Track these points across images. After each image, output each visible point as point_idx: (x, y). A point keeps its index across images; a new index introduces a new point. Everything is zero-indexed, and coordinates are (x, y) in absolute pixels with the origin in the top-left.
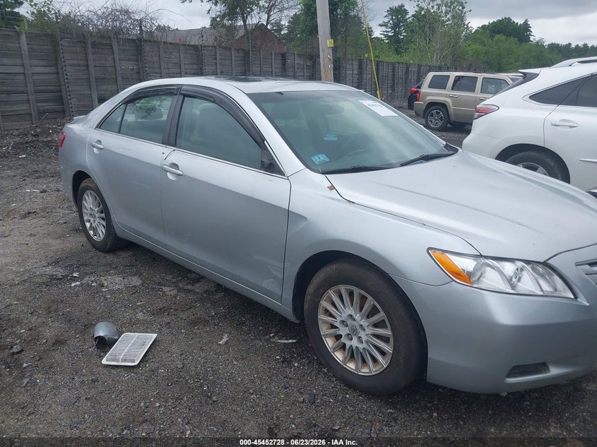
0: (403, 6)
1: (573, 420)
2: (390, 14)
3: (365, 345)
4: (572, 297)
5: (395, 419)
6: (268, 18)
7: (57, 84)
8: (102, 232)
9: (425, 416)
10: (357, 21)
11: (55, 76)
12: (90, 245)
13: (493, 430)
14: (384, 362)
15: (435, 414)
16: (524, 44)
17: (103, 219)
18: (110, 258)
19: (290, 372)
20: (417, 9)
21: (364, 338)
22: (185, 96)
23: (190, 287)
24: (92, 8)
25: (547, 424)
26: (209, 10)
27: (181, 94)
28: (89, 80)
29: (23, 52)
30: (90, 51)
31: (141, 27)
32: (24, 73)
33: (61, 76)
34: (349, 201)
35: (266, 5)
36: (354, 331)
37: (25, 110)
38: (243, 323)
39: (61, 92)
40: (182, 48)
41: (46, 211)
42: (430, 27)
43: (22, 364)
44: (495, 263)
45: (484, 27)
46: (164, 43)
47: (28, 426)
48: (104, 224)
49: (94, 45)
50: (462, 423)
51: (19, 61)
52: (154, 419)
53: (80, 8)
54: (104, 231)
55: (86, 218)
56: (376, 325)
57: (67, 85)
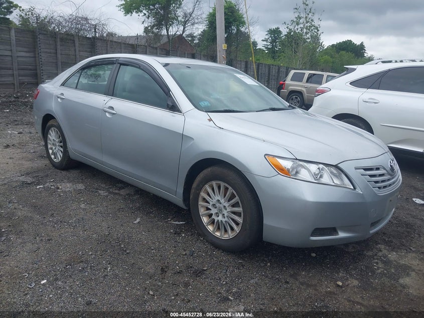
0: (278, 28)
1: (355, 269)
2: (269, 33)
3: (226, 219)
4: (352, 188)
5: (243, 266)
6: (184, 29)
7: (34, 65)
8: (60, 155)
9: (262, 265)
10: (247, 37)
11: (33, 59)
12: (51, 165)
13: (304, 273)
14: (237, 229)
15: (269, 264)
16: (360, 58)
17: (61, 147)
18: (64, 173)
19: (179, 239)
20: (288, 30)
21: (226, 214)
22: (121, 64)
23: (117, 191)
24: (62, 15)
25: (338, 271)
26: (143, 22)
27: (118, 63)
28: (56, 64)
29: (12, 41)
30: (59, 43)
31: (95, 30)
32: (11, 56)
33: (37, 59)
34: (220, 128)
35: (183, 20)
36: (220, 210)
37: (9, 81)
38: (151, 213)
39: (36, 70)
40: (123, 45)
41: (22, 145)
42: (295, 42)
43: (1, 230)
44: (305, 164)
45: (333, 46)
46: (111, 41)
47: (4, 262)
48: (62, 150)
49: (62, 40)
50: (285, 269)
51: (8, 47)
52: (87, 261)
53: (54, 14)
54: (61, 155)
55: (49, 146)
56: (233, 206)
57: (41, 66)
